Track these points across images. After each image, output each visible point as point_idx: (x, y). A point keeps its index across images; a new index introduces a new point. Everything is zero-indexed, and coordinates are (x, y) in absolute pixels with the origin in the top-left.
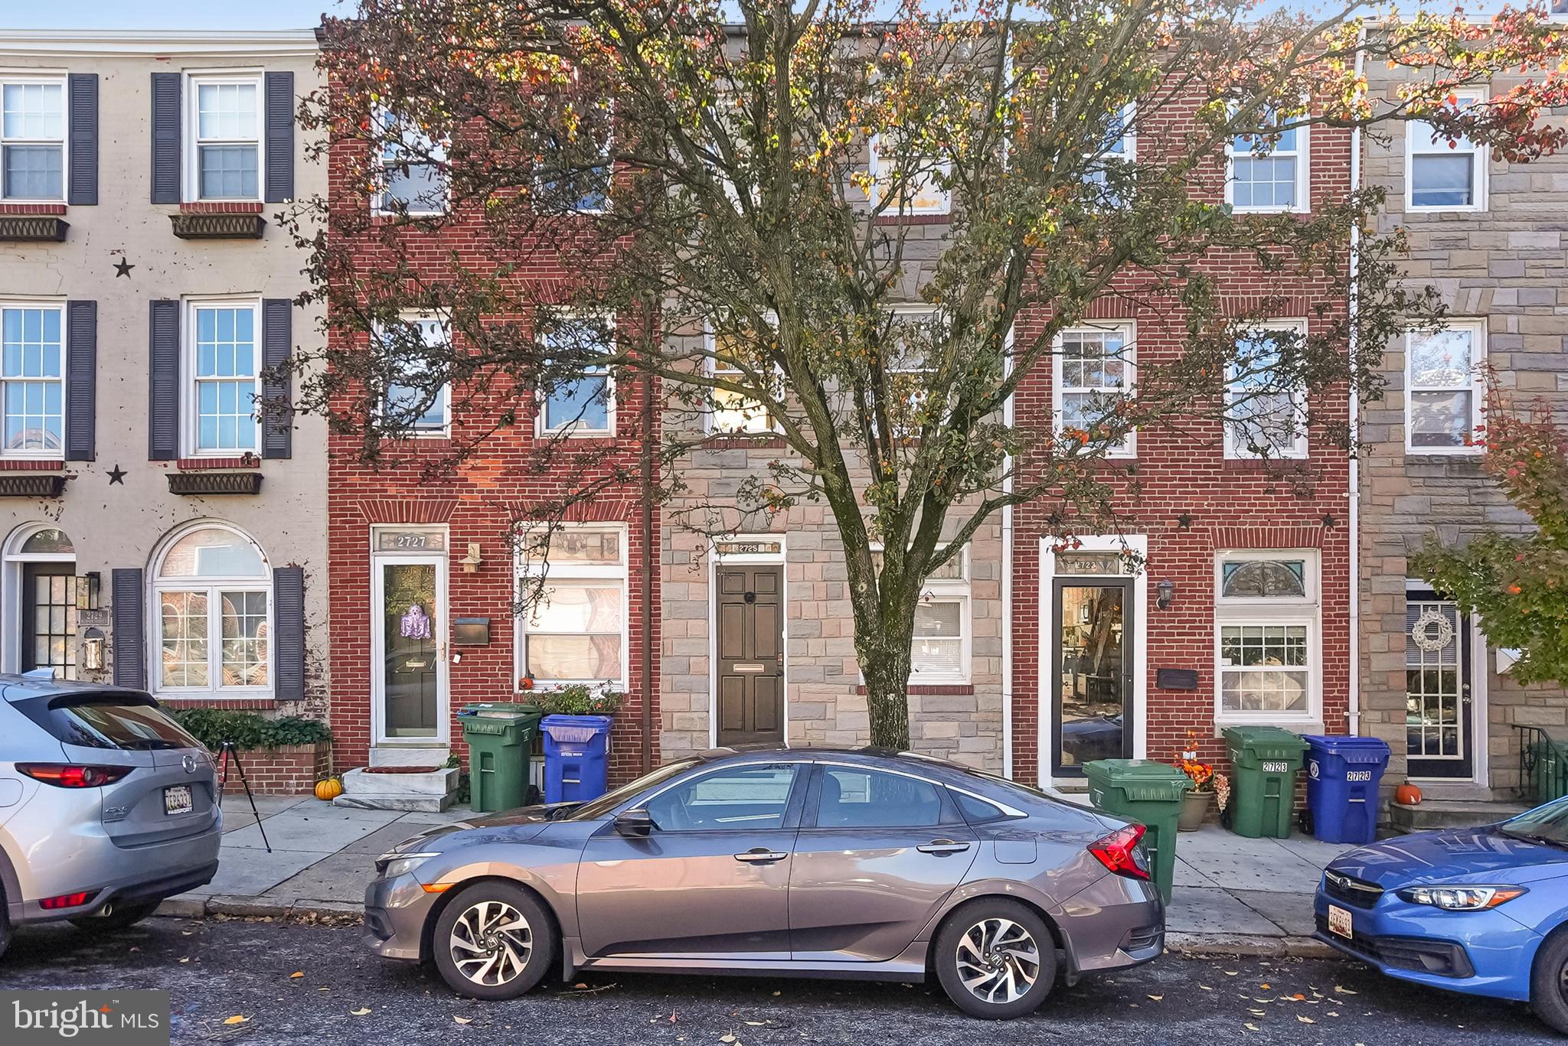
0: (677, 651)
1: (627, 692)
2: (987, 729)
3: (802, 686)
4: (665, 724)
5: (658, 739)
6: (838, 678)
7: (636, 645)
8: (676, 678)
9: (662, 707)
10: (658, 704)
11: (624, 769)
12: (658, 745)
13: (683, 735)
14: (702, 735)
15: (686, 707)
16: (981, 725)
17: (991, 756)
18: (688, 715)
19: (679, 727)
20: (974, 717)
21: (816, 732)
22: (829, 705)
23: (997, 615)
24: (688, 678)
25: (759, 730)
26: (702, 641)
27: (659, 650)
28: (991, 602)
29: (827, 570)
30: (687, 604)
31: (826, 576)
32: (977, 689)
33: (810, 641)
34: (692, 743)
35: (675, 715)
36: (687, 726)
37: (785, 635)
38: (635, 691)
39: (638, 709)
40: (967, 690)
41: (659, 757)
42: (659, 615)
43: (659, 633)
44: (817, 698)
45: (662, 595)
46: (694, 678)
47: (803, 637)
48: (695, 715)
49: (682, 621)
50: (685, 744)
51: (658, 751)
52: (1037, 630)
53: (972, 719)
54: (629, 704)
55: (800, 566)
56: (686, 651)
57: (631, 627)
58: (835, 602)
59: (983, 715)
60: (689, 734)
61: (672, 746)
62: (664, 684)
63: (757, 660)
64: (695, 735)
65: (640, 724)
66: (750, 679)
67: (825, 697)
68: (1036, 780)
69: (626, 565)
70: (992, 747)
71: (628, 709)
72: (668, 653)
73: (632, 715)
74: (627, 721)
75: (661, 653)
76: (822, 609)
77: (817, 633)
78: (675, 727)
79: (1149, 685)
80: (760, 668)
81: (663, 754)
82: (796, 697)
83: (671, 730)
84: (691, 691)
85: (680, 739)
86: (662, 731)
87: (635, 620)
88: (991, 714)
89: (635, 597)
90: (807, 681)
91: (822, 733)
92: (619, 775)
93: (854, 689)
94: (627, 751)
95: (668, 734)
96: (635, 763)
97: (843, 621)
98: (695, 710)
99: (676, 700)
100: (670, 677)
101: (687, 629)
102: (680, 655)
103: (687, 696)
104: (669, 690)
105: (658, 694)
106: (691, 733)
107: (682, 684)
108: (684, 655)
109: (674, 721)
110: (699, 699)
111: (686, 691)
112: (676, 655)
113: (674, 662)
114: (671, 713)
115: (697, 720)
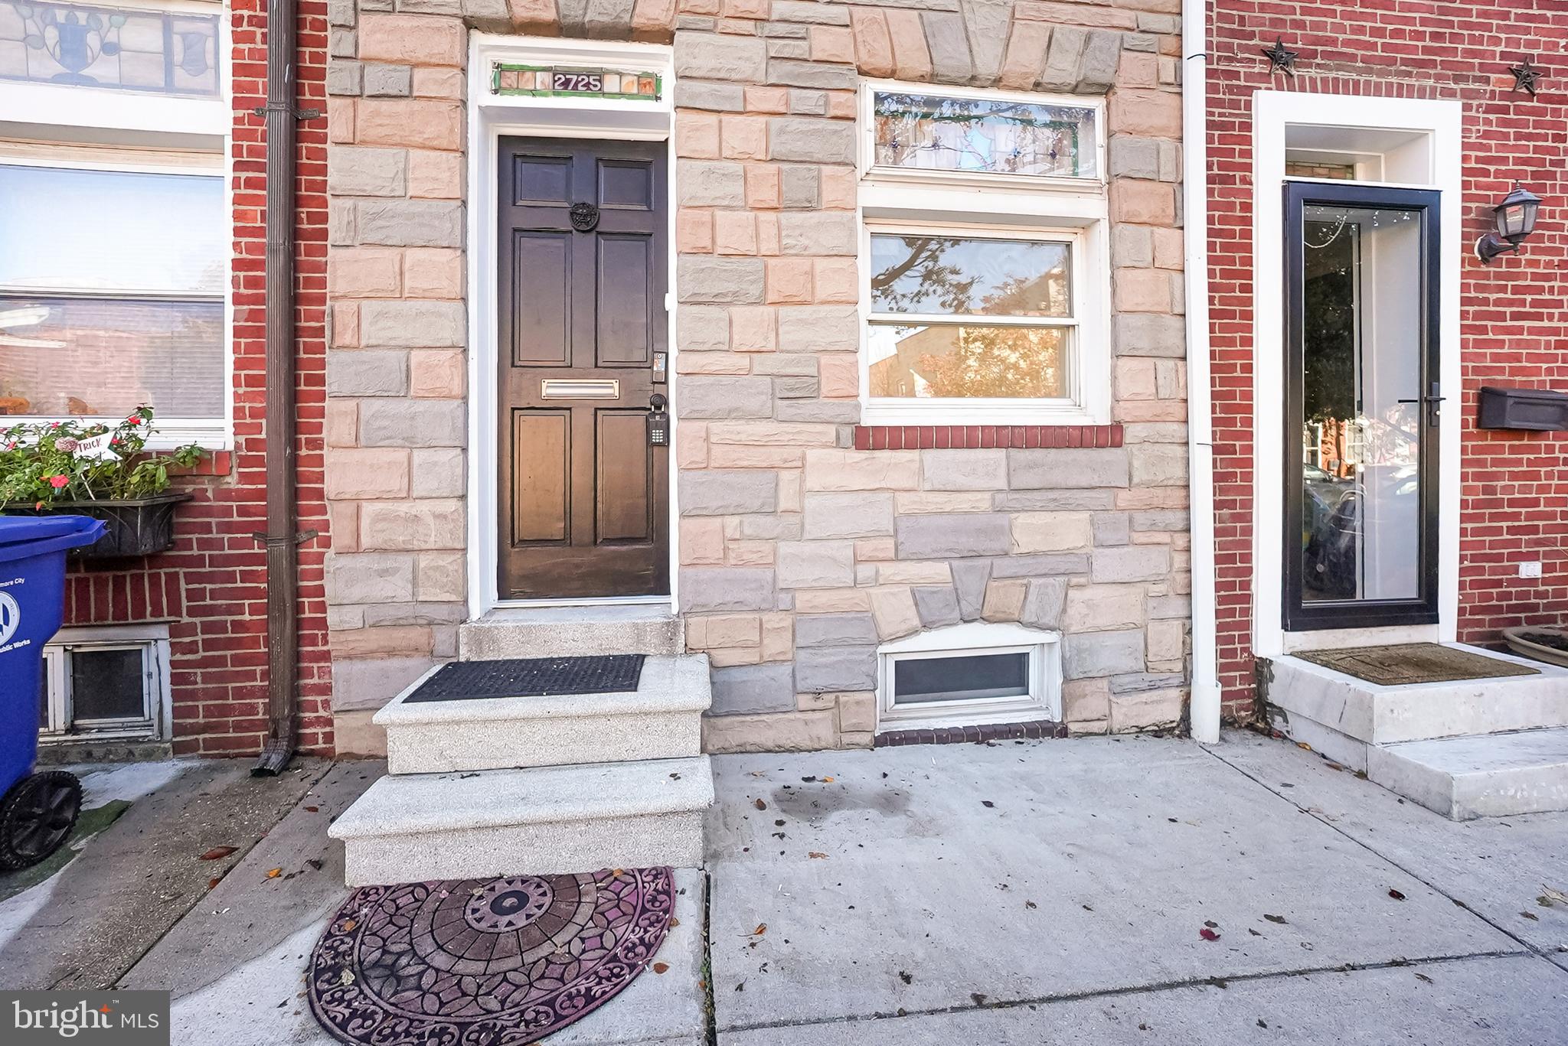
0: (371, 333)
1: (230, 447)
2: (1153, 528)
3: (716, 427)
4: (340, 532)
5: (320, 575)
6: (807, 408)
7: (253, 315)
8: (369, 408)
9: (330, 486)
10: (320, 477)
11: (221, 661)
12: (320, 591)
13: (389, 562)
14: (447, 561)
15: (398, 484)
16: (1140, 518)
17: (1161, 588)
18: (404, 508)
19: (379, 541)
20: (1124, 498)
21: (751, 545)
22: (785, 475)
23: (1173, 262)
24: (403, 407)
25: (609, 541)
26: (445, 307)
27: (319, 332)
28: (1160, 231)
29: (782, 131)
30: (403, 205)
31: (776, 149)
32: (1131, 433)
33: (739, 312)
34: (414, 582)
35: (368, 509)
36: (400, 539)
37: (671, 302)
38: (251, 444)
39: (260, 495)
40: (1111, 436)
41: (322, 624)
42: (324, 235)
43: (322, 283)
44: (756, 457)
45: (332, 179)
46: (421, 406)
47: (715, 301)
48: (423, 508)
49: (387, 252)
50: (397, 588)
51: (322, 607)
52: (1249, 302)
53: (1121, 504)
54: (232, 482)
55: (713, 119)
56: (403, 333)
57: (237, 264)
58: (798, 217)
59: (1143, 494)
60: (405, 562)
61: (356, 593)
62: (336, 424)
63: (599, 367)
64: (424, 561)
65: (261, 533)
66: (583, 420)
67: (776, 456)
68: (1246, 639)
69: (228, 94)
70: (1164, 569)
71: (227, 495)
72: (348, 338)
73: (242, 511)
74: (228, 528)
76: (768, 231)
77: (755, 291)
78: (366, 541)
79: (1464, 424)
80: (609, 389)
81: (332, 617)
82: (700, 456)
83: (356, 550)
84: (410, 443)
85: (383, 573)
86: (330, 553)
87: (250, 248)
88: (1159, 492)
89: (249, 184)
90: (731, 414)
91: (767, 547)
92: (206, 678)
93: (847, 432)
94: (229, 610)
95: (345, 561)
96: (255, 642)
97: (821, 264)
98: (424, 494)
99: (372, 466)
100: (353, 403)
101: (401, 274)
102: (381, 342)
103: (401, 455)
104: (349, 439)
105: (318, 452)
106: (414, 555)
107: (386, 423)
108: (392, 343)
109: (365, 523)
110: (435, 464)
111: (400, 442)
112: (373, 342)
113: (364, 362)
114: (357, 501)
115: (430, 520)
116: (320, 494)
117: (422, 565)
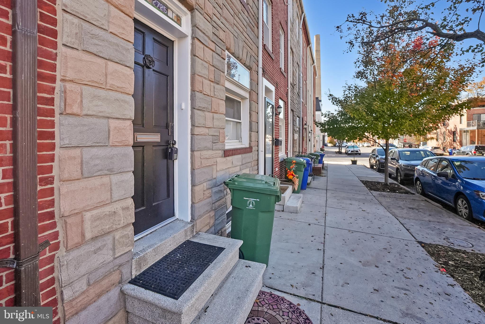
0: (90, 107)
8: (88, 153)
10: (51, 204)
13: (99, 244)
14: (128, 231)
15: (105, 196)
16: (254, 168)
18: (107, 209)
19: (96, 232)
22: (214, 167)
24: (106, 151)
26: (127, 98)
27: (51, 101)
31: (214, 63)
32: (253, 149)
33: (206, 113)
35: (88, 215)
36: (107, 227)
43: (53, 68)
46: (115, 151)
47: (202, 110)
48: (118, 206)
49: (99, 60)
53: (252, 165)
58: (217, 85)
60: (109, 240)
62: (68, 166)
64: (118, 235)
66: (148, 149)
67: (212, 161)
72: (75, 109)
75: (57, 107)
77: (210, 108)
78: (89, 236)
80: (157, 137)
84: (111, 172)
85: (97, 251)
86: (60, 253)
88: (255, 162)
95: (75, 254)
97: (220, 101)
98: (117, 199)
99: (91, 189)
100: (78, 151)
101: (106, 75)
102: (94, 113)
103: (106, 180)
104: (77, 174)
105: (49, 186)
106: (112, 234)
107: (97, 162)
108: (100, 114)
109: (87, 225)
110: (122, 181)
111: (106, 172)
112: (90, 113)
113: (84, 125)
114: (80, 213)
115: (121, 212)
116: (51, 215)
117: (117, 237)
